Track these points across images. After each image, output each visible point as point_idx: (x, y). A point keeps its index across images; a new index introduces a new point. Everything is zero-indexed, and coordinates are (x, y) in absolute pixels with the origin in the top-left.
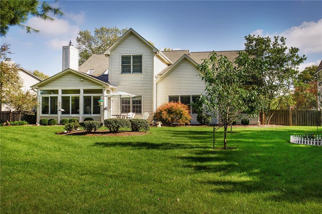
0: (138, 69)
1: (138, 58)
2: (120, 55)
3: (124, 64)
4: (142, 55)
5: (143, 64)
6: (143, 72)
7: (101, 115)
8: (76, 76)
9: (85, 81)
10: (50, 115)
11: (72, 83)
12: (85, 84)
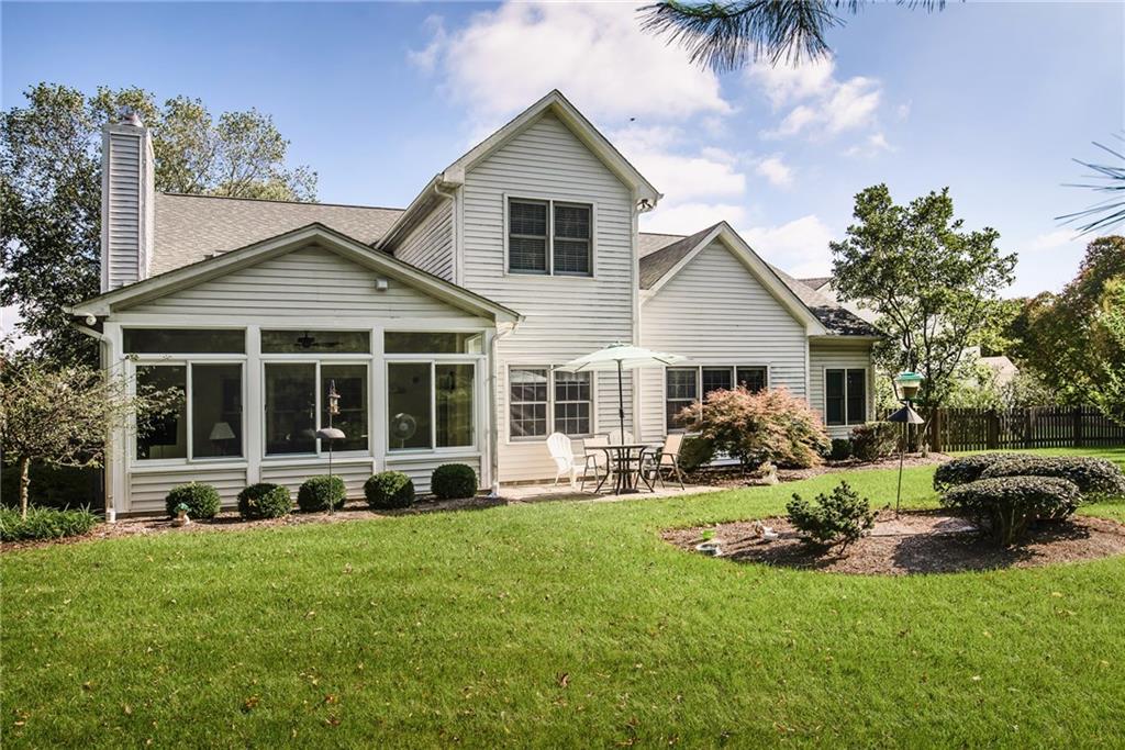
0: (577, 260)
1: (577, 218)
2: (503, 195)
3: (519, 232)
4: (591, 205)
5: (596, 242)
6: (596, 272)
7: (479, 450)
8: (346, 267)
9: (393, 291)
10: (192, 463)
11: (321, 298)
12: (394, 307)
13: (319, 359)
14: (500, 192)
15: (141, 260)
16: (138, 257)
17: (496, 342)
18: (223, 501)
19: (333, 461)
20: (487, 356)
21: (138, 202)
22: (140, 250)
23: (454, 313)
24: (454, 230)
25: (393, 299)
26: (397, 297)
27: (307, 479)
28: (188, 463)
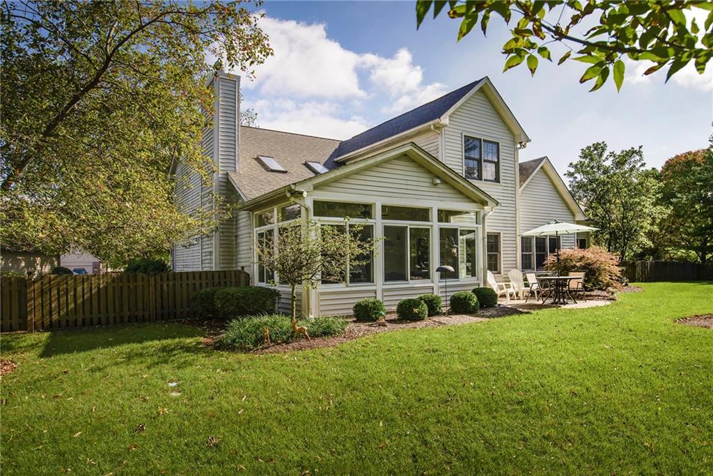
2: (461, 134)
4: (498, 143)
5: (500, 164)
6: (501, 181)
7: (478, 280)
8: (420, 170)
9: (440, 186)
10: (350, 287)
11: (409, 187)
12: (441, 195)
13: (410, 224)
14: (461, 132)
15: (237, 159)
16: (235, 156)
17: (486, 218)
18: (386, 308)
19: (448, 284)
20: (481, 226)
21: (235, 122)
22: (237, 153)
23: (466, 200)
24: (440, 148)
25: (440, 190)
26: (442, 189)
27: (418, 296)
28: (347, 286)
